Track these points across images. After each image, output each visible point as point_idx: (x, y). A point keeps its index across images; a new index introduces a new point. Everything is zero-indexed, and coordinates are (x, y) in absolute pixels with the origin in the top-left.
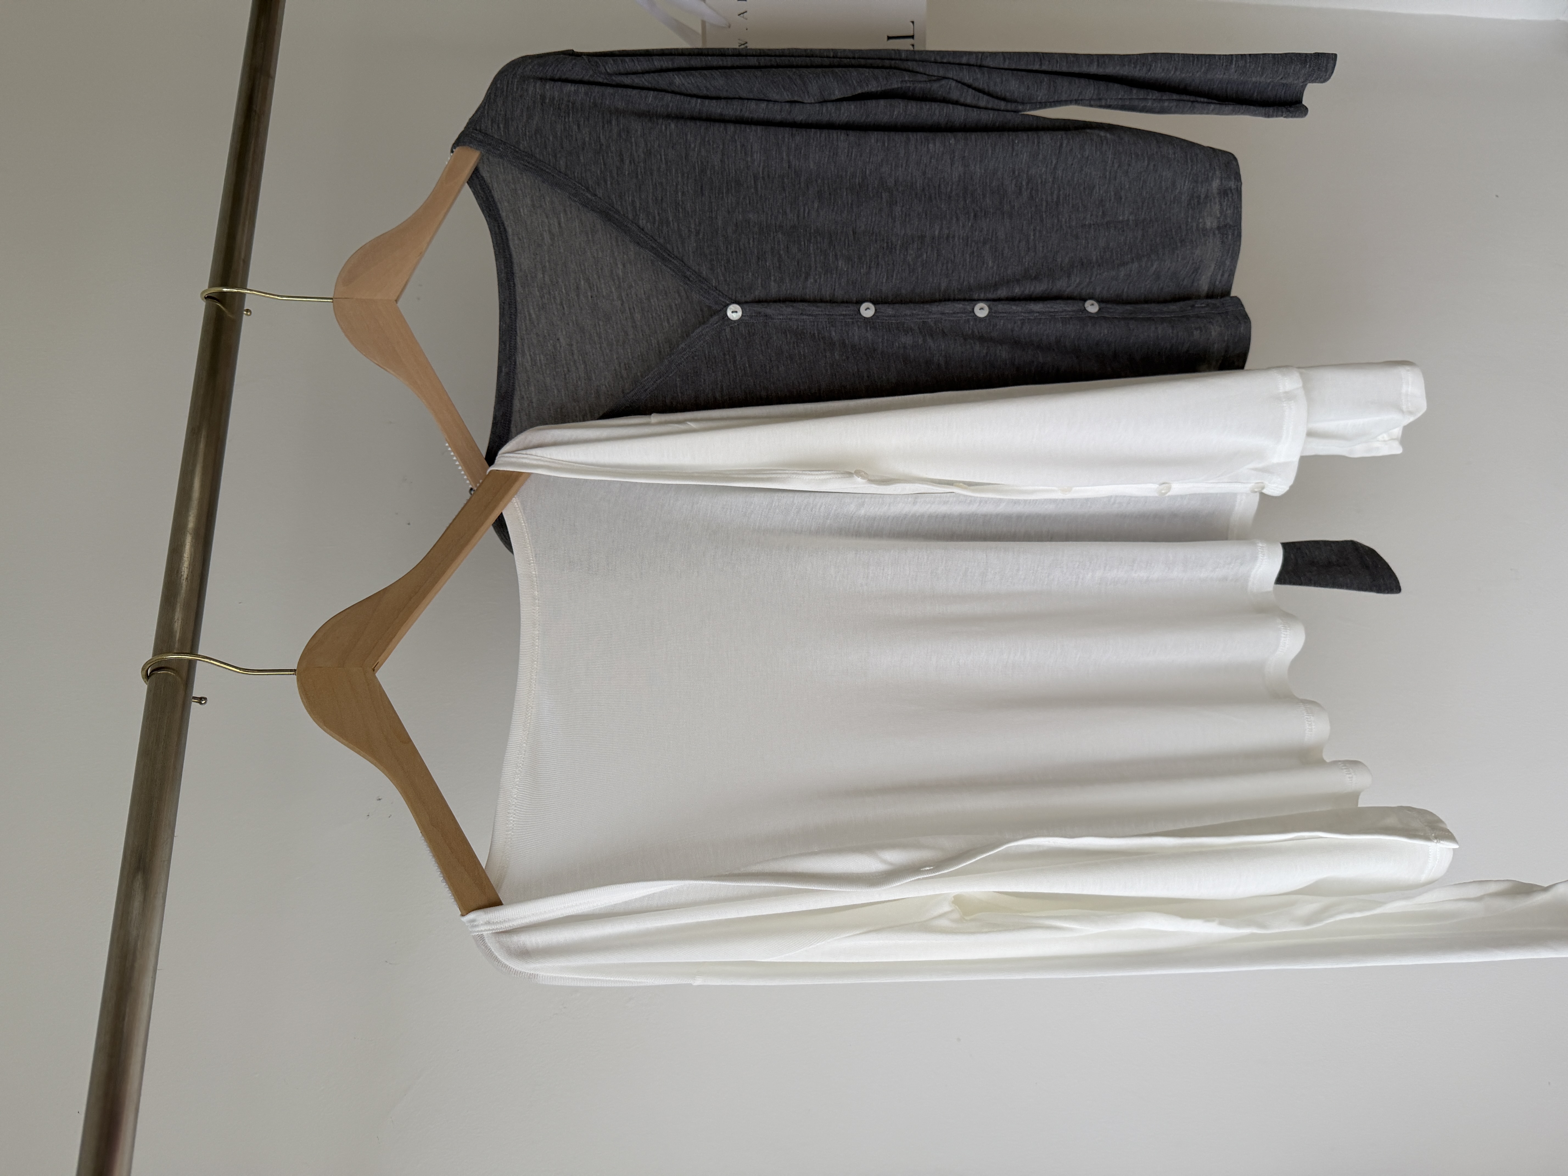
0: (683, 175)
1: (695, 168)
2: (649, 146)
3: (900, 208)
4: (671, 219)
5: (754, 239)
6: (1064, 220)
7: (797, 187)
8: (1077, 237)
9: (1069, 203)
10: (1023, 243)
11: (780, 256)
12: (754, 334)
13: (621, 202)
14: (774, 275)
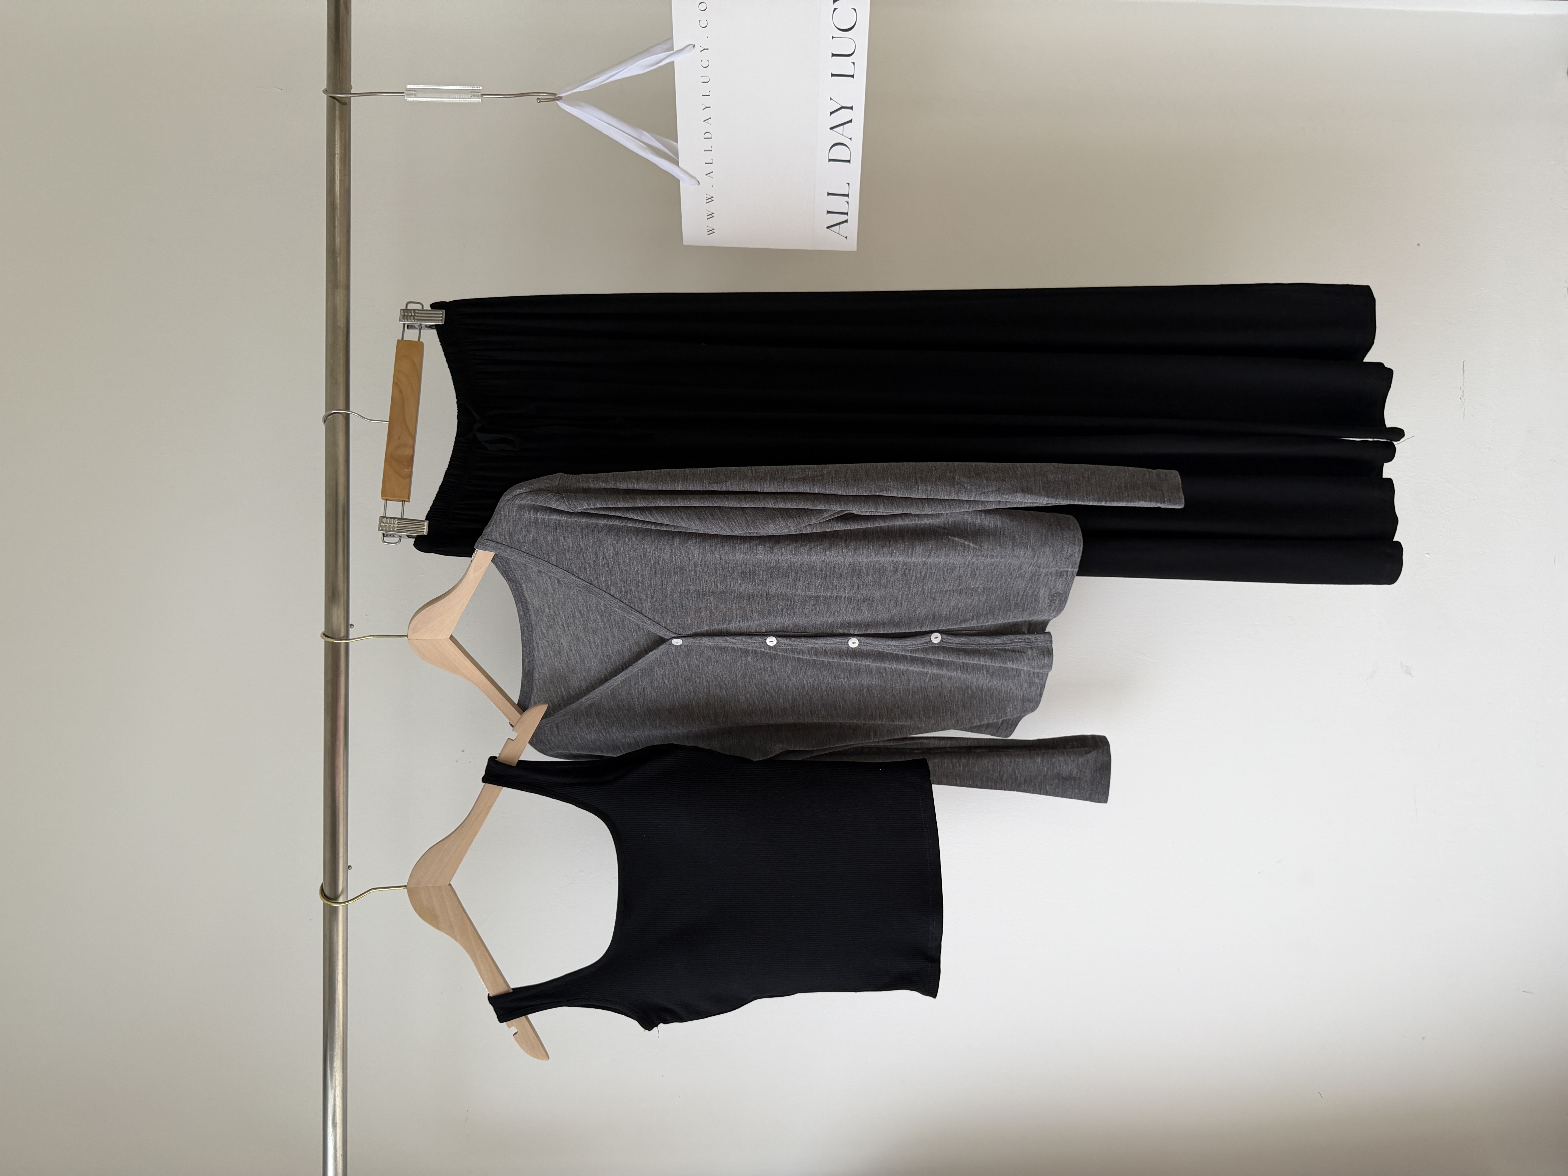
0: (642, 566)
1: (650, 561)
2: (617, 549)
3: (801, 584)
4: (633, 590)
5: (692, 600)
6: (927, 588)
7: (726, 570)
8: (934, 599)
9: (933, 578)
10: (892, 602)
11: (711, 610)
12: (691, 650)
13: (597, 581)
14: (706, 621)
